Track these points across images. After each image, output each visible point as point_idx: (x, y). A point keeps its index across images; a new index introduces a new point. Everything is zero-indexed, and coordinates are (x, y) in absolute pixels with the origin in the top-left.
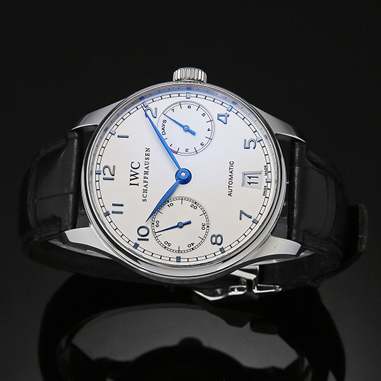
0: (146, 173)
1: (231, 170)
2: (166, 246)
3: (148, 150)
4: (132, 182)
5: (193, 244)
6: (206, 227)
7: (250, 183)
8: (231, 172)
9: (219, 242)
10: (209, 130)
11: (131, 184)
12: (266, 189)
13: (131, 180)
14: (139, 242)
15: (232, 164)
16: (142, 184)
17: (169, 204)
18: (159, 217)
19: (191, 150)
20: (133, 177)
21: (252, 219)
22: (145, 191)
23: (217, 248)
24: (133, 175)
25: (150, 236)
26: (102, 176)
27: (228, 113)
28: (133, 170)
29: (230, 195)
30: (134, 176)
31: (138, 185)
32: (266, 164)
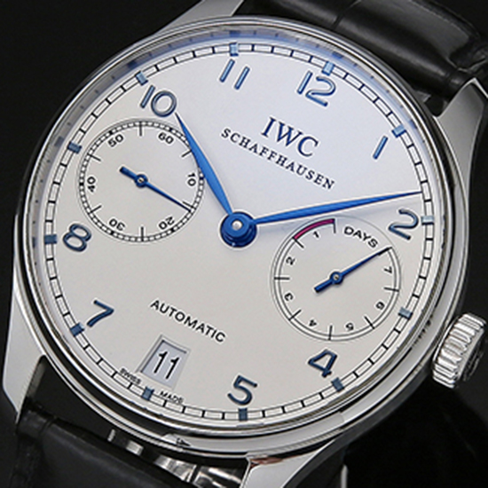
0: (281, 161)
1: (206, 329)
2: (113, 136)
3: (329, 184)
4: (276, 126)
5: (92, 188)
6: (114, 229)
7: (163, 356)
8: (201, 328)
9: (72, 241)
10: (312, 323)
11: (273, 120)
12: (134, 381)
13: (282, 125)
14: (147, 86)
15: (217, 336)
16: (262, 142)
17: (196, 178)
18: (179, 146)
19: (286, 270)
20: (285, 130)
21: (84, 325)
22: (245, 143)
23: (61, 231)
24: (289, 133)
25: (147, 113)
26: (317, 72)
27: (331, 378)
28: (301, 137)
29: (156, 304)
30: (286, 135)
31: (265, 134)
32: (184, 403)
